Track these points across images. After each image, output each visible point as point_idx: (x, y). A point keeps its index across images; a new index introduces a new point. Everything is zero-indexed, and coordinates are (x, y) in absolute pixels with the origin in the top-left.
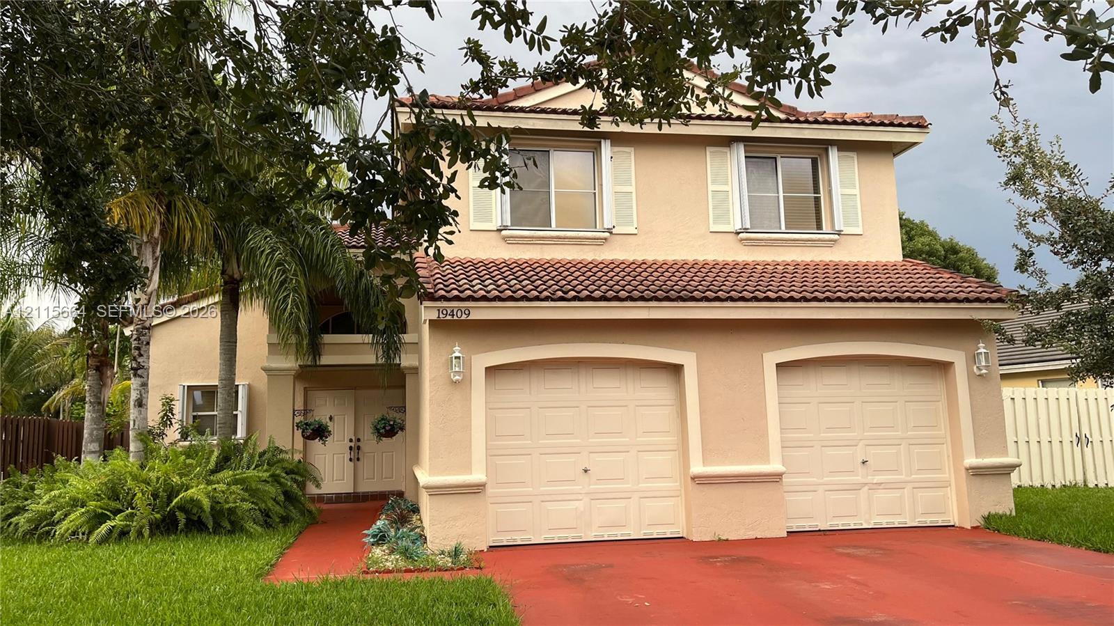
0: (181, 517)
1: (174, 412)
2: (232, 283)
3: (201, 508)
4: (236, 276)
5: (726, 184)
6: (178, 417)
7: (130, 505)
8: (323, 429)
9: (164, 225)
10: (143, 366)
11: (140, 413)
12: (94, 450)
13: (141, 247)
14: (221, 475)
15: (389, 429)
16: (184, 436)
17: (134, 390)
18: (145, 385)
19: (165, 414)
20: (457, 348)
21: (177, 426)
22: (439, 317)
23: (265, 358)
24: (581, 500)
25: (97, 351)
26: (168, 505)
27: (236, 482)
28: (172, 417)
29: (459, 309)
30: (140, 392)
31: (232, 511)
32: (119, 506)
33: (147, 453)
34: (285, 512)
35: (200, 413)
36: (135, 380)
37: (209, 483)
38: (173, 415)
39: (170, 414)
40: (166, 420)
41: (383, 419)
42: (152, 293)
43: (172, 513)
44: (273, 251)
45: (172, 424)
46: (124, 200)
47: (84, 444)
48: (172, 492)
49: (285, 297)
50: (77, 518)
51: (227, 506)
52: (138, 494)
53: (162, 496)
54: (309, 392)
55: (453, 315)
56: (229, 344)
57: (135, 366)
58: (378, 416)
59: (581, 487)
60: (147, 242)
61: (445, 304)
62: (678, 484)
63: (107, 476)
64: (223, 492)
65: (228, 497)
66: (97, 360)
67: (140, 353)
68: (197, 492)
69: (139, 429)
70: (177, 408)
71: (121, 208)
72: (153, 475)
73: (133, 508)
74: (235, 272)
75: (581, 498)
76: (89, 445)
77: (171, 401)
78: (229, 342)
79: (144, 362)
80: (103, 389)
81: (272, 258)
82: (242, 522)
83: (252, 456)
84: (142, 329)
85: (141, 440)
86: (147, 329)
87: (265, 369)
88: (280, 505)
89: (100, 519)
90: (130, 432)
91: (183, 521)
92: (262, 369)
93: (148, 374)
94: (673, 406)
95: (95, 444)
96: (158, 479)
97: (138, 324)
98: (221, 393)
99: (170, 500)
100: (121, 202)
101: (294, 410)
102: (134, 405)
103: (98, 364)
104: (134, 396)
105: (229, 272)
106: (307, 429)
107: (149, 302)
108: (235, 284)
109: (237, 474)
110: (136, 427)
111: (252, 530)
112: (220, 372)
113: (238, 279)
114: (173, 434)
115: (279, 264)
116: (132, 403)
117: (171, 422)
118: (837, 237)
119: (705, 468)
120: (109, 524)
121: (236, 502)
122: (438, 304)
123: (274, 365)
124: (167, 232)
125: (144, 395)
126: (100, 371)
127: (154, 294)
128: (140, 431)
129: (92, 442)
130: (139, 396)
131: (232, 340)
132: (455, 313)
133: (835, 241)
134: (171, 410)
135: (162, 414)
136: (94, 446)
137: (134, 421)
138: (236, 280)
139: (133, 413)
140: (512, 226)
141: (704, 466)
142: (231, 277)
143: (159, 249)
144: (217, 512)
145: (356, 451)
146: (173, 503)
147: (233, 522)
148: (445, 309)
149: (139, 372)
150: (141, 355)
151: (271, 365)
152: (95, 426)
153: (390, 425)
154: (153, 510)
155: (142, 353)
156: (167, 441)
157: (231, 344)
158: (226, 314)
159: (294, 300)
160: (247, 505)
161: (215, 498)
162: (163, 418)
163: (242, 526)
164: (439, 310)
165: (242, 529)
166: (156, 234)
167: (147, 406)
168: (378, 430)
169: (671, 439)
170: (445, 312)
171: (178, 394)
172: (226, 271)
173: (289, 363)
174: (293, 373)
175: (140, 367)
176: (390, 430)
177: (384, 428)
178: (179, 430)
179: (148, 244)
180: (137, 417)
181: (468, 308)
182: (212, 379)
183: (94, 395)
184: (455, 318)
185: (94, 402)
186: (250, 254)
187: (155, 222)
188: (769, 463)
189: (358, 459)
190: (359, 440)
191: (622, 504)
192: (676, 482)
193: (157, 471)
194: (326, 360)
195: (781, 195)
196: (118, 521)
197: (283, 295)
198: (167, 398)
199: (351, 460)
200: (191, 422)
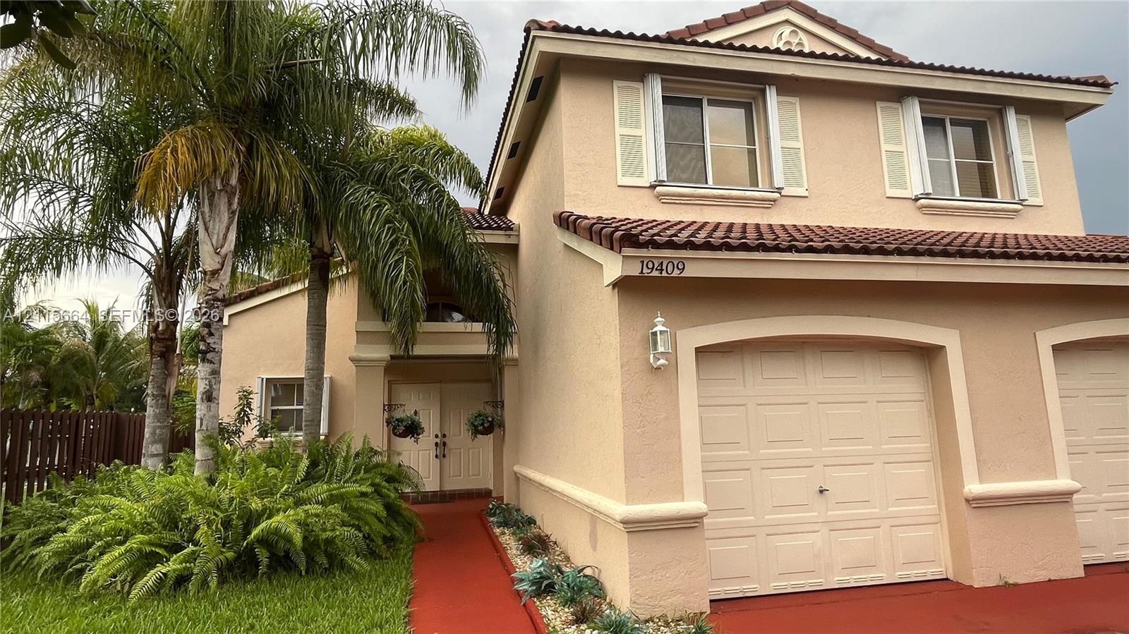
0: (263, 555)
1: (252, 407)
2: (322, 257)
3: (288, 539)
4: (327, 249)
5: (900, 143)
6: (256, 412)
7: (191, 540)
8: (416, 426)
9: (243, 171)
10: (215, 349)
11: (209, 408)
12: (156, 453)
13: (213, 195)
14: (312, 490)
15: (487, 425)
16: (263, 433)
17: (202, 379)
18: (215, 373)
19: (242, 410)
20: (659, 319)
21: (255, 423)
22: (642, 272)
23: (354, 347)
24: (818, 531)
25: (163, 334)
26: (245, 538)
27: (332, 499)
28: (250, 412)
29: (671, 261)
30: (209, 382)
31: (329, 542)
32: (178, 539)
33: (219, 461)
34: (389, 531)
35: (280, 408)
36: (203, 366)
37: (299, 503)
38: (251, 410)
39: (248, 410)
40: (243, 417)
41: (480, 415)
42: (227, 255)
43: (250, 549)
44: (380, 206)
45: (249, 420)
46: (192, 130)
47: (144, 445)
48: (251, 520)
49: (397, 261)
50: (113, 560)
51: (324, 536)
52: (201, 527)
53: (237, 526)
54: (393, 386)
55: (662, 270)
56: (317, 327)
57: (204, 348)
58: (475, 412)
59: (816, 514)
60: (221, 191)
61: (653, 253)
62: (936, 506)
63: (163, 495)
64: (317, 515)
65: (324, 523)
66: (162, 345)
67: (210, 331)
68: (284, 521)
69: (207, 430)
70: (256, 402)
71: (188, 140)
72: (225, 495)
73: (196, 545)
74: (325, 245)
75: (817, 529)
76: (151, 446)
77: (250, 394)
78: (318, 325)
79: (215, 343)
80: (169, 379)
81: (378, 215)
82: (342, 554)
83: (346, 460)
84: (214, 300)
85: (211, 445)
86: (219, 300)
87: (352, 360)
88: (383, 523)
89: (147, 560)
90: (196, 434)
91: (265, 561)
92: (349, 359)
93: (221, 359)
94: (922, 401)
95: (158, 446)
96: (232, 499)
97: (207, 295)
98: (307, 385)
99: (247, 532)
100: (187, 131)
101: (384, 405)
102: (202, 398)
103: (164, 349)
104: (201, 386)
105: (318, 243)
106: (399, 426)
107: (223, 266)
108: (325, 258)
109: (334, 489)
110: (204, 428)
111: (357, 567)
112: (307, 360)
113: (329, 252)
114: (250, 431)
115: (388, 221)
116: (199, 396)
117: (248, 418)
118: (1019, 207)
119: (982, 486)
120: (161, 569)
121: (334, 530)
122: (643, 253)
123: (363, 355)
124: (247, 182)
125: (214, 386)
126: (165, 359)
127: (230, 256)
128: (208, 433)
129: (154, 442)
130: (208, 387)
131: (321, 323)
132: (664, 267)
133: (1017, 211)
134: (249, 405)
135: (238, 409)
136: (157, 448)
137: (201, 419)
138: (326, 254)
139: (201, 410)
140: (668, 181)
141: (980, 484)
142: (321, 250)
143: (236, 200)
144: (311, 544)
145: (442, 447)
146: (252, 536)
147: (331, 554)
148: (651, 259)
149: (209, 356)
150: (211, 334)
151: (360, 355)
152: (159, 424)
153: (489, 421)
154: (224, 546)
155: (213, 331)
156: (244, 440)
157: (320, 328)
158: (314, 293)
159: (408, 265)
160: (348, 531)
161: (308, 525)
162: (240, 414)
163: (342, 560)
164: (643, 262)
165: (342, 566)
166: (234, 181)
167: (218, 400)
168: (476, 427)
169: (923, 446)
170: (650, 265)
171: (256, 387)
172: (314, 243)
173: (381, 352)
174: (384, 364)
175: (210, 349)
176: (489, 427)
177: (482, 424)
178: (258, 427)
179: (222, 194)
180: (204, 415)
181: (682, 261)
182: (297, 370)
183: (158, 387)
184: (664, 274)
185: (157, 396)
186: (351, 212)
187: (233, 165)
188: (1056, 478)
189: (444, 456)
190: (444, 436)
191: (869, 536)
192: (933, 504)
193: (231, 487)
194: (419, 350)
195: (953, 160)
196: (173, 565)
197: (394, 259)
198: (244, 391)
199: (437, 456)
200: (269, 417)
